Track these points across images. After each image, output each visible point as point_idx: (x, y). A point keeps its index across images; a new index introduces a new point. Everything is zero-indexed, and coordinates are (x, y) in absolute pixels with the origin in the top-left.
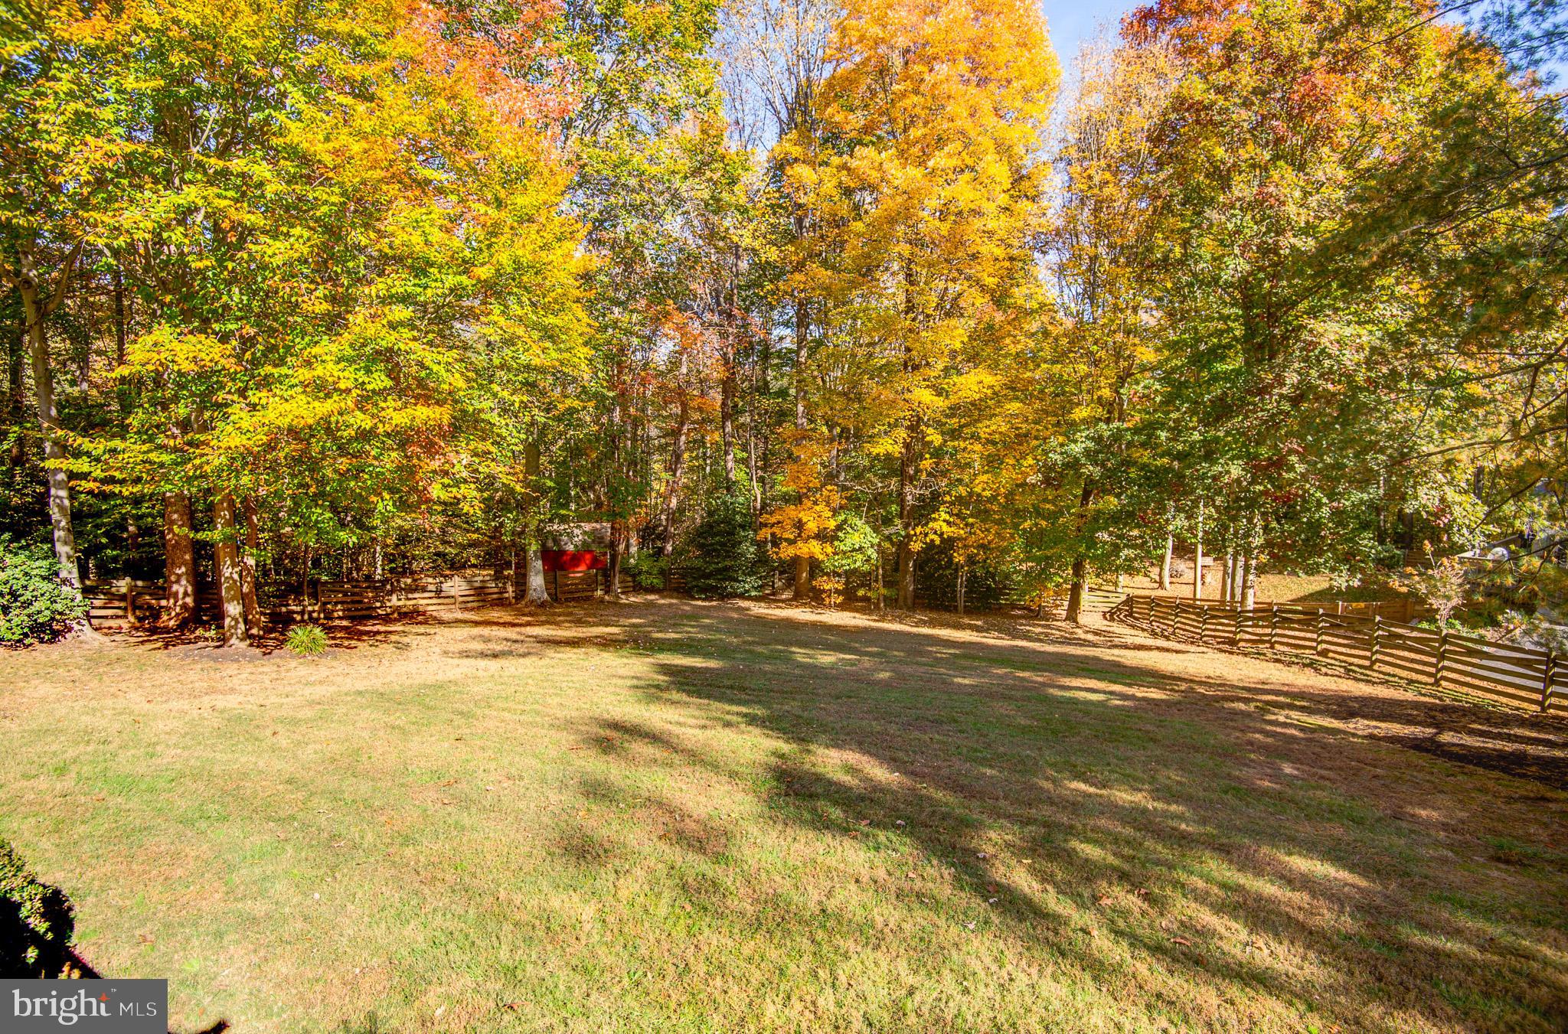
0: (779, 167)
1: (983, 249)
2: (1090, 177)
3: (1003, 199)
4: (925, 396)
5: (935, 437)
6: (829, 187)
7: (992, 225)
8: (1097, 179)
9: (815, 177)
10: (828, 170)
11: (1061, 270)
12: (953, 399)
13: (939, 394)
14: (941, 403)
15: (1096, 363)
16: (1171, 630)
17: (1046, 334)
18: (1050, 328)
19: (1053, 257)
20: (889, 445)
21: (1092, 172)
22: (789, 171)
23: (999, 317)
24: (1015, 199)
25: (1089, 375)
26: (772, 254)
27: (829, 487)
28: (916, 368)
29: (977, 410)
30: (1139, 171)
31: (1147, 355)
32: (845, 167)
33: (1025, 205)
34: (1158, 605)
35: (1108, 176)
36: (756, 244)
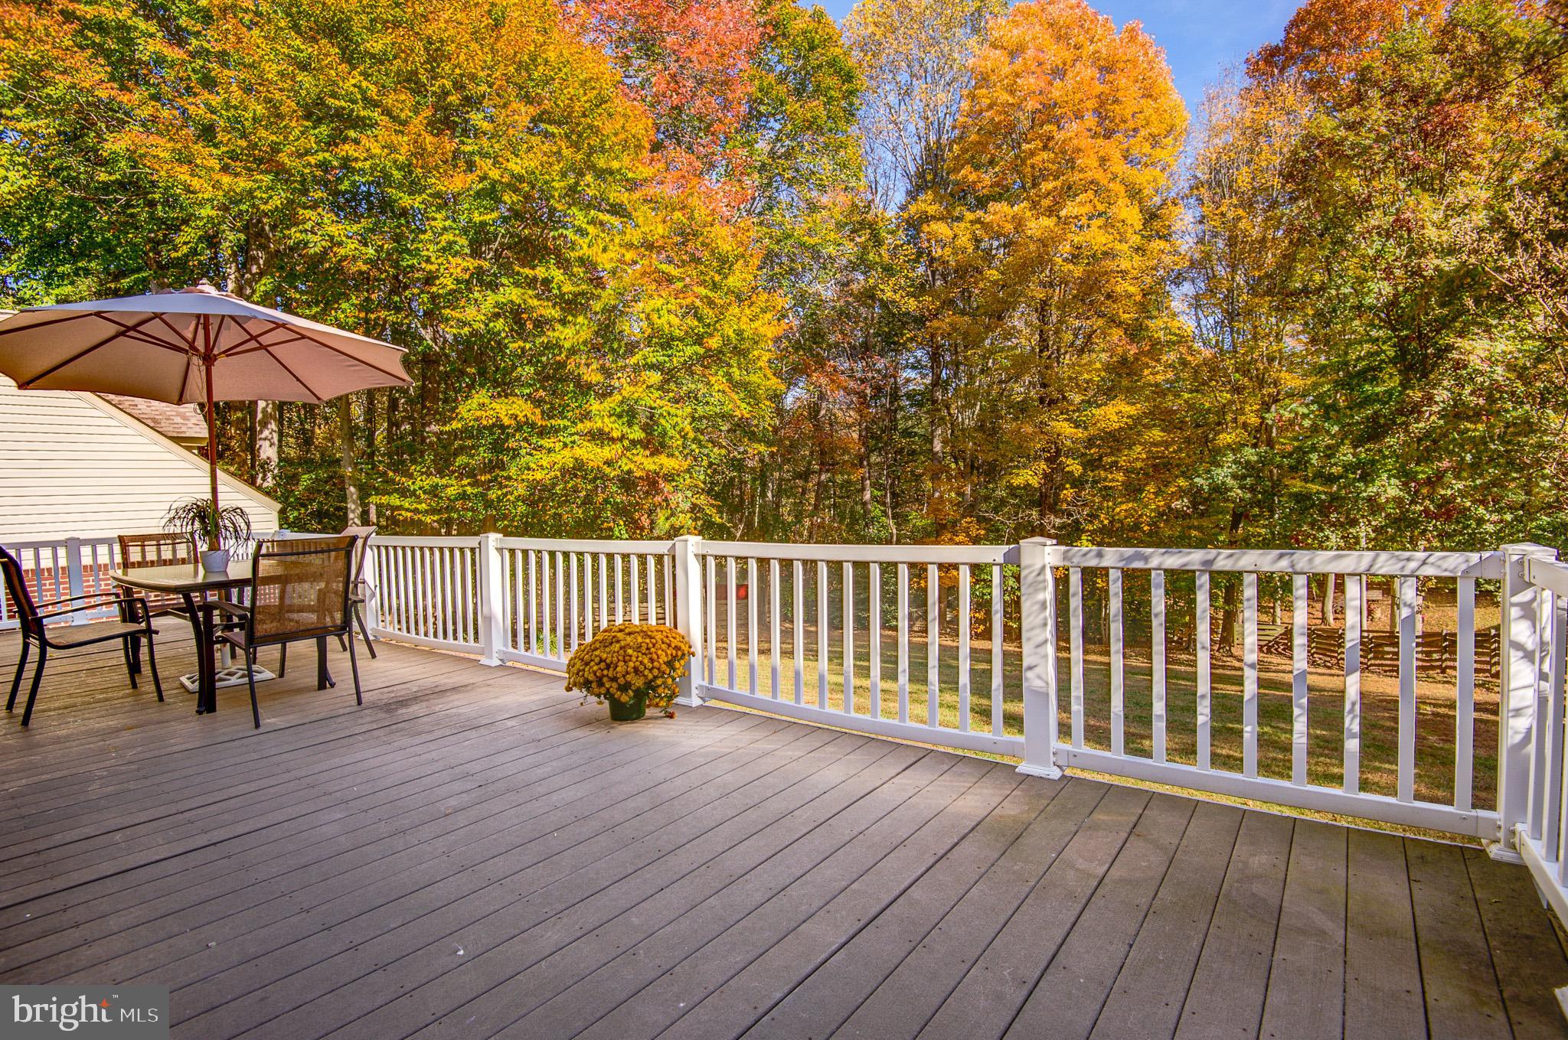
0: (915, 226)
1: (1119, 289)
2: (1223, 215)
3: (1136, 240)
4: (1064, 428)
5: (1075, 467)
6: (964, 240)
7: (1125, 265)
8: (1230, 215)
9: (950, 233)
10: (962, 225)
11: (1197, 303)
12: (1092, 431)
13: (1077, 427)
14: (1080, 434)
15: (1237, 390)
16: (1334, 661)
17: (1184, 363)
18: (1189, 358)
19: (1187, 288)
20: (1028, 476)
21: (1224, 209)
22: (925, 227)
23: (1133, 350)
24: (1149, 238)
25: (1231, 402)
26: (912, 305)
27: (968, 519)
28: (1052, 402)
29: (1115, 440)
30: (1274, 204)
31: (1291, 381)
32: (978, 221)
33: (1157, 244)
34: (1319, 636)
35: (1240, 212)
36: (897, 297)
